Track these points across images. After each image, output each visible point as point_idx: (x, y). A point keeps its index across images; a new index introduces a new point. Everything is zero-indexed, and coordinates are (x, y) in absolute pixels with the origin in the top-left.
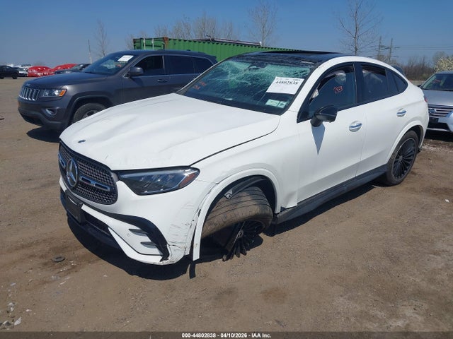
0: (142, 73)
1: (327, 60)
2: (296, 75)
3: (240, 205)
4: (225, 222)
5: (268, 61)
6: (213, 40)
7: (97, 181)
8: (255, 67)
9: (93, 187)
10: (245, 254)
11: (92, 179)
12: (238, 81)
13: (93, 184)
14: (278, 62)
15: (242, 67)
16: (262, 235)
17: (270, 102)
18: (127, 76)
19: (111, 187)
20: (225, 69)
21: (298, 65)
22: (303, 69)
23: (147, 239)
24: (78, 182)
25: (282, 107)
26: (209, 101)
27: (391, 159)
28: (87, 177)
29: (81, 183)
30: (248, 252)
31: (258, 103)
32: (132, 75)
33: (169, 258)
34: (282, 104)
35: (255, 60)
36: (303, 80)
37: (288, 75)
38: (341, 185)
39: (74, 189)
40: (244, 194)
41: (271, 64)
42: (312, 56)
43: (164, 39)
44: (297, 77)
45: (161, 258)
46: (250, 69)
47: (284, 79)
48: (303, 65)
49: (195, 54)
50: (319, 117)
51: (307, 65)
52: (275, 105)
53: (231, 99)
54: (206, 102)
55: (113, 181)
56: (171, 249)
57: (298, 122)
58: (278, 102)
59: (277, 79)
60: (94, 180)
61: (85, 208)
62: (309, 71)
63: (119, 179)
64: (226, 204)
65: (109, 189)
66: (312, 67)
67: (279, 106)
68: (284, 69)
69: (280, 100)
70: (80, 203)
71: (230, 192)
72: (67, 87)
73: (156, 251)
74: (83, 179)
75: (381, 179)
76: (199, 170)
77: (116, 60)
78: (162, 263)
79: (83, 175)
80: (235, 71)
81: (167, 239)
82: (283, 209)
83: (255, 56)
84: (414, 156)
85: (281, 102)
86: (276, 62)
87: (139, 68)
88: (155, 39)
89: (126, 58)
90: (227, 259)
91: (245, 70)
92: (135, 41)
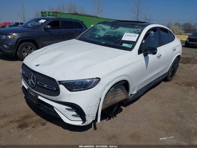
0: (51, 28)
1: (147, 26)
2: (135, 32)
3: (117, 95)
4: (111, 103)
5: (120, 25)
6: (77, 14)
7: (48, 85)
8: (114, 28)
9: (45, 88)
10: (116, 117)
11: (45, 83)
12: (106, 34)
13: (46, 86)
14: (125, 26)
15: (107, 27)
16: (122, 107)
17: (124, 45)
18: (44, 29)
19: (56, 88)
20: (98, 28)
21: (135, 28)
22: (138, 30)
23: (75, 113)
24: (36, 84)
25: (130, 47)
26: (93, 43)
27: (169, 70)
28: (42, 82)
29: (38, 85)
30: (117, 115)
31: (118, 45)
32: (46, 29)
33: (86, 122)
34: (130, 46)
35: (113, 24)
36: (138, 35)
37: (131, 32)
38: (152, 82)
39: (33, 88)
40: (119, 89)
41: (121, 27)
42: (139, 24)
43: (56, 13)
44: (135, 33)
45: (82, 122)
46: (111, 29)
47: (129, 34)
48: (137, 28)
49: (74, 20)
50: (147, 52)
51: (139, 28)
52: (127, 46)
53: (104, 43)
54: (92, 44)
55: (57, 85)
56: (87, 118)
57: (138, 54)
58: (128, 45)
59: (126, 34)
60: (46, 84)
61: (39, 97)
62: (140, 31)
63: (60, 84)
64: (111, 94)
65: (55, 89)
66: (141, 29)
67: (129, 47)
68: (128, 29)
69: (129, 44)
70: (37, 95)
71: (113, 88)
72: (14, 34)
73: (80, 119)
74: (39, 83)
75: (165, 78)
76: (100, 79)
77: (38, 22)
78: (82, 125)
79: (39, 81)
80: (104, 30)
81: (86, 113)
82: (131, 95)
83: (112, 22)
84: (177, 68)
85: (130, 45)
86: (124, 26)
87: (49, 26)
88: (52, 13)
89: (43, 21)
90: (109, 120)
91: (109, 29)
92: (42, 13)
